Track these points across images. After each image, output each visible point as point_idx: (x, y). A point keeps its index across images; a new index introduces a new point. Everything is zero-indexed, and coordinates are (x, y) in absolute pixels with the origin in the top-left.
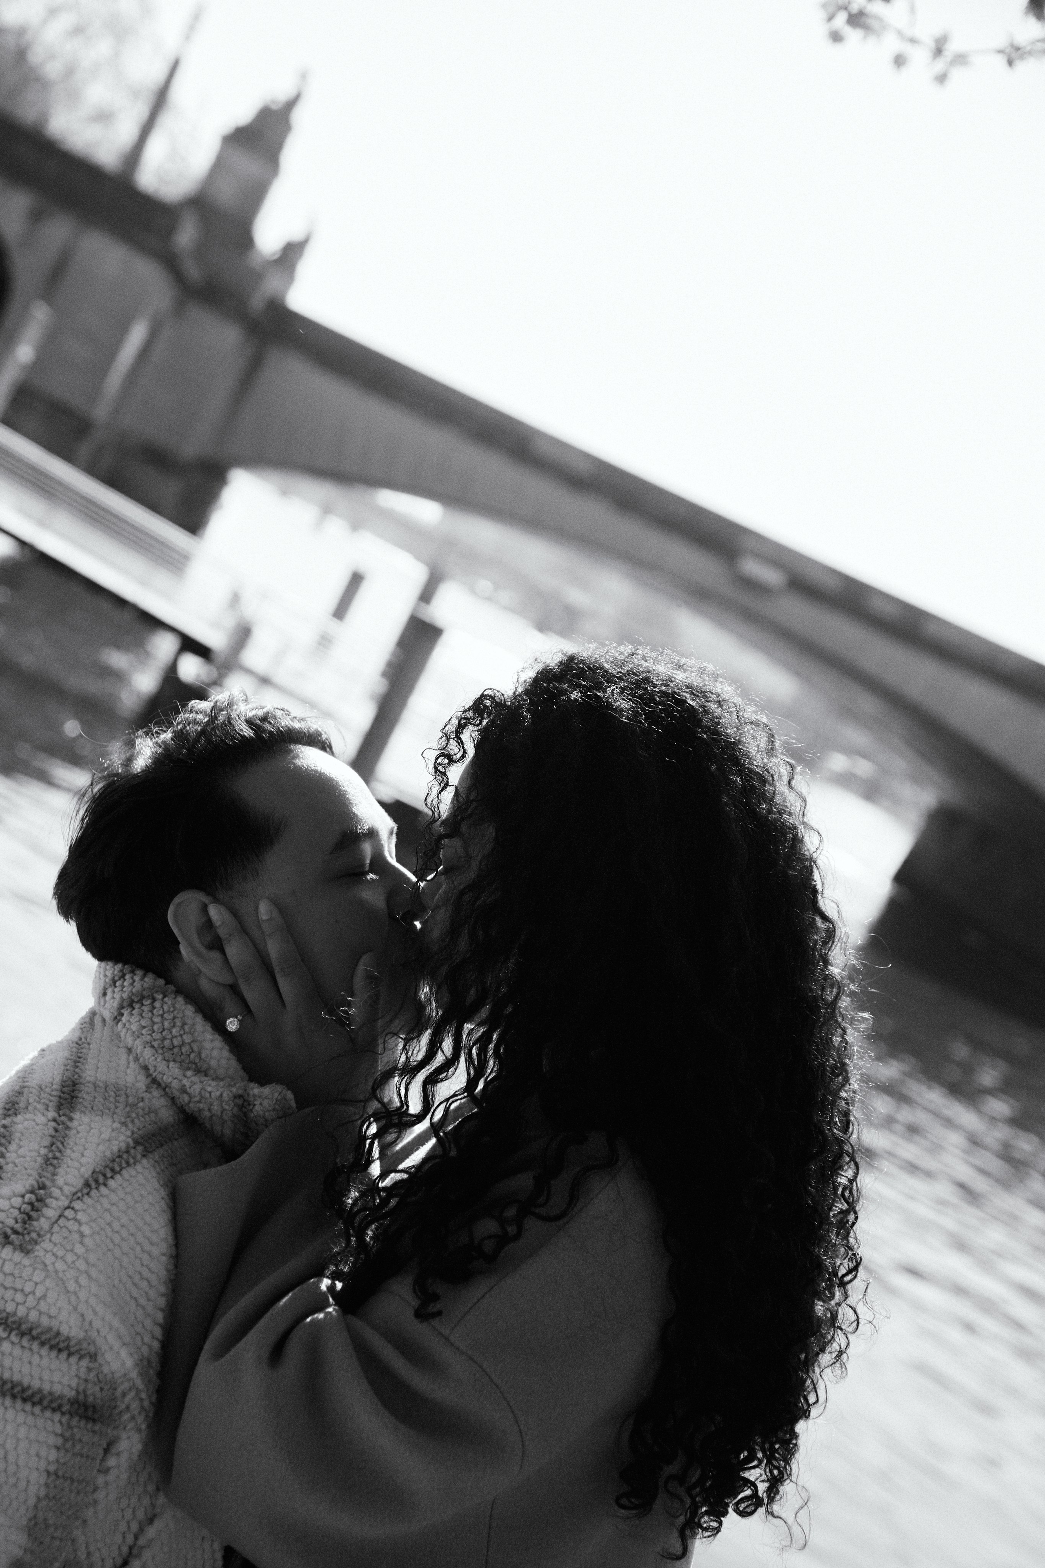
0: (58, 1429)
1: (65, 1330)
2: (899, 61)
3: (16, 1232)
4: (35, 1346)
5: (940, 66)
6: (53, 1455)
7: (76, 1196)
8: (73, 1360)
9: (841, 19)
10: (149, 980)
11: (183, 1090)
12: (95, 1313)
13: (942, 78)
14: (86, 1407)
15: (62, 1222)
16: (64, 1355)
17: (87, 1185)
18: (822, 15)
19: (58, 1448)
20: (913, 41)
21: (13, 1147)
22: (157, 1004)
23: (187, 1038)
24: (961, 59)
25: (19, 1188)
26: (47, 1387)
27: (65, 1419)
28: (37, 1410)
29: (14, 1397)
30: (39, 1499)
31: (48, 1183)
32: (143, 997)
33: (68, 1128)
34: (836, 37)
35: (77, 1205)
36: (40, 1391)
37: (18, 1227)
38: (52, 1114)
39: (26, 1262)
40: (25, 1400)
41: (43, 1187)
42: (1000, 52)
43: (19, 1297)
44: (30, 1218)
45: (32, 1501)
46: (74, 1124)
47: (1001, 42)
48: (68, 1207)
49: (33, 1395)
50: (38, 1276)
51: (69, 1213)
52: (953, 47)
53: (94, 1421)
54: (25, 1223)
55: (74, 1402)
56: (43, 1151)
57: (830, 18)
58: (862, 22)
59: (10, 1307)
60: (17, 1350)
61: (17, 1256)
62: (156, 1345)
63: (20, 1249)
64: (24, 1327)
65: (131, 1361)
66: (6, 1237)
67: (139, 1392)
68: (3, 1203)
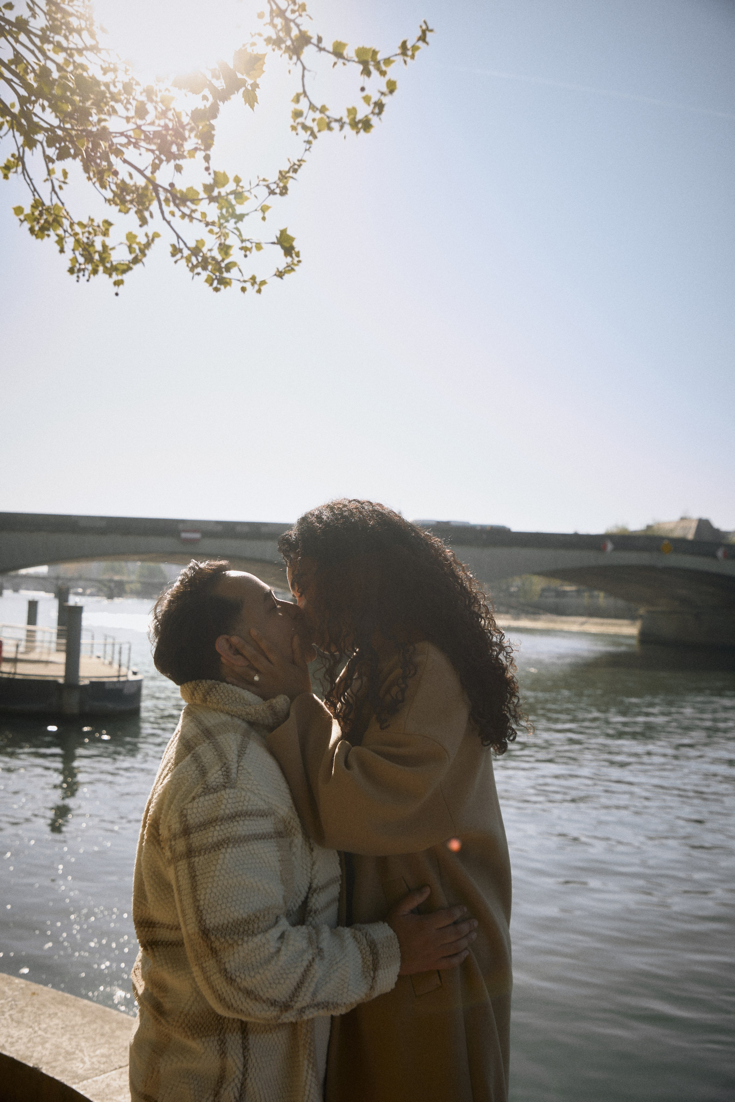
0: (275, 844)
1: (261, 808)
2: (243, 289)
3: (226, 783)
4: (255, 818)
5: (256, 287)
6: (278, 854)
7: (238, 762)
8: (269, 818)
9: (215, 283)
10: (209, 682)
11: (248, 714)
12: (268, 797)
13: (259, 291)
14: (279, 833)
15: (239, 772)
16: (265, 818)
17: (239, 756)
18: (207, 285)
19: (278, 851)
20: (245, 281)
21: (203, 758)
22: (218, 689)
23: (237, 696)
24: (263, 283)
25: (217, 768)
26: (265, 831)
27: (275, 840)
28: (266, 841)
29: (256, 839)
30: (281, 871)
31: (227, 762)
32: (211, 689)
33: (217, 743)
34: (217, 290)
35: (241, 764)
36: (263, 833)
37: (226, 780)
38: (208, 741)
39: (236, 791)
40: (260, 839)
41: (225, 764)
42: (275, 275)
43: (241, 804)
44: (228, 776)
45: (279, 873)
46: (219, 740)
47: (274, 271)
48: (238, 766)
49: (262, 836)
50: (243, 793)
51: (240, 768)
52: (258, 280)
53: (284, 837)
54: (227, 778)
55: (275, 833)
56: (215, 753)
57: (211, 285)
58: (224, 282)
59: (240, 808)
60: (250, 822)
61: (232, 791)
62: (291, 801)
63: (231, 787)
64: (249, 813)
65: (287, 810)
66: (224, 786)
67: (294, 819)
68: (216, 775)
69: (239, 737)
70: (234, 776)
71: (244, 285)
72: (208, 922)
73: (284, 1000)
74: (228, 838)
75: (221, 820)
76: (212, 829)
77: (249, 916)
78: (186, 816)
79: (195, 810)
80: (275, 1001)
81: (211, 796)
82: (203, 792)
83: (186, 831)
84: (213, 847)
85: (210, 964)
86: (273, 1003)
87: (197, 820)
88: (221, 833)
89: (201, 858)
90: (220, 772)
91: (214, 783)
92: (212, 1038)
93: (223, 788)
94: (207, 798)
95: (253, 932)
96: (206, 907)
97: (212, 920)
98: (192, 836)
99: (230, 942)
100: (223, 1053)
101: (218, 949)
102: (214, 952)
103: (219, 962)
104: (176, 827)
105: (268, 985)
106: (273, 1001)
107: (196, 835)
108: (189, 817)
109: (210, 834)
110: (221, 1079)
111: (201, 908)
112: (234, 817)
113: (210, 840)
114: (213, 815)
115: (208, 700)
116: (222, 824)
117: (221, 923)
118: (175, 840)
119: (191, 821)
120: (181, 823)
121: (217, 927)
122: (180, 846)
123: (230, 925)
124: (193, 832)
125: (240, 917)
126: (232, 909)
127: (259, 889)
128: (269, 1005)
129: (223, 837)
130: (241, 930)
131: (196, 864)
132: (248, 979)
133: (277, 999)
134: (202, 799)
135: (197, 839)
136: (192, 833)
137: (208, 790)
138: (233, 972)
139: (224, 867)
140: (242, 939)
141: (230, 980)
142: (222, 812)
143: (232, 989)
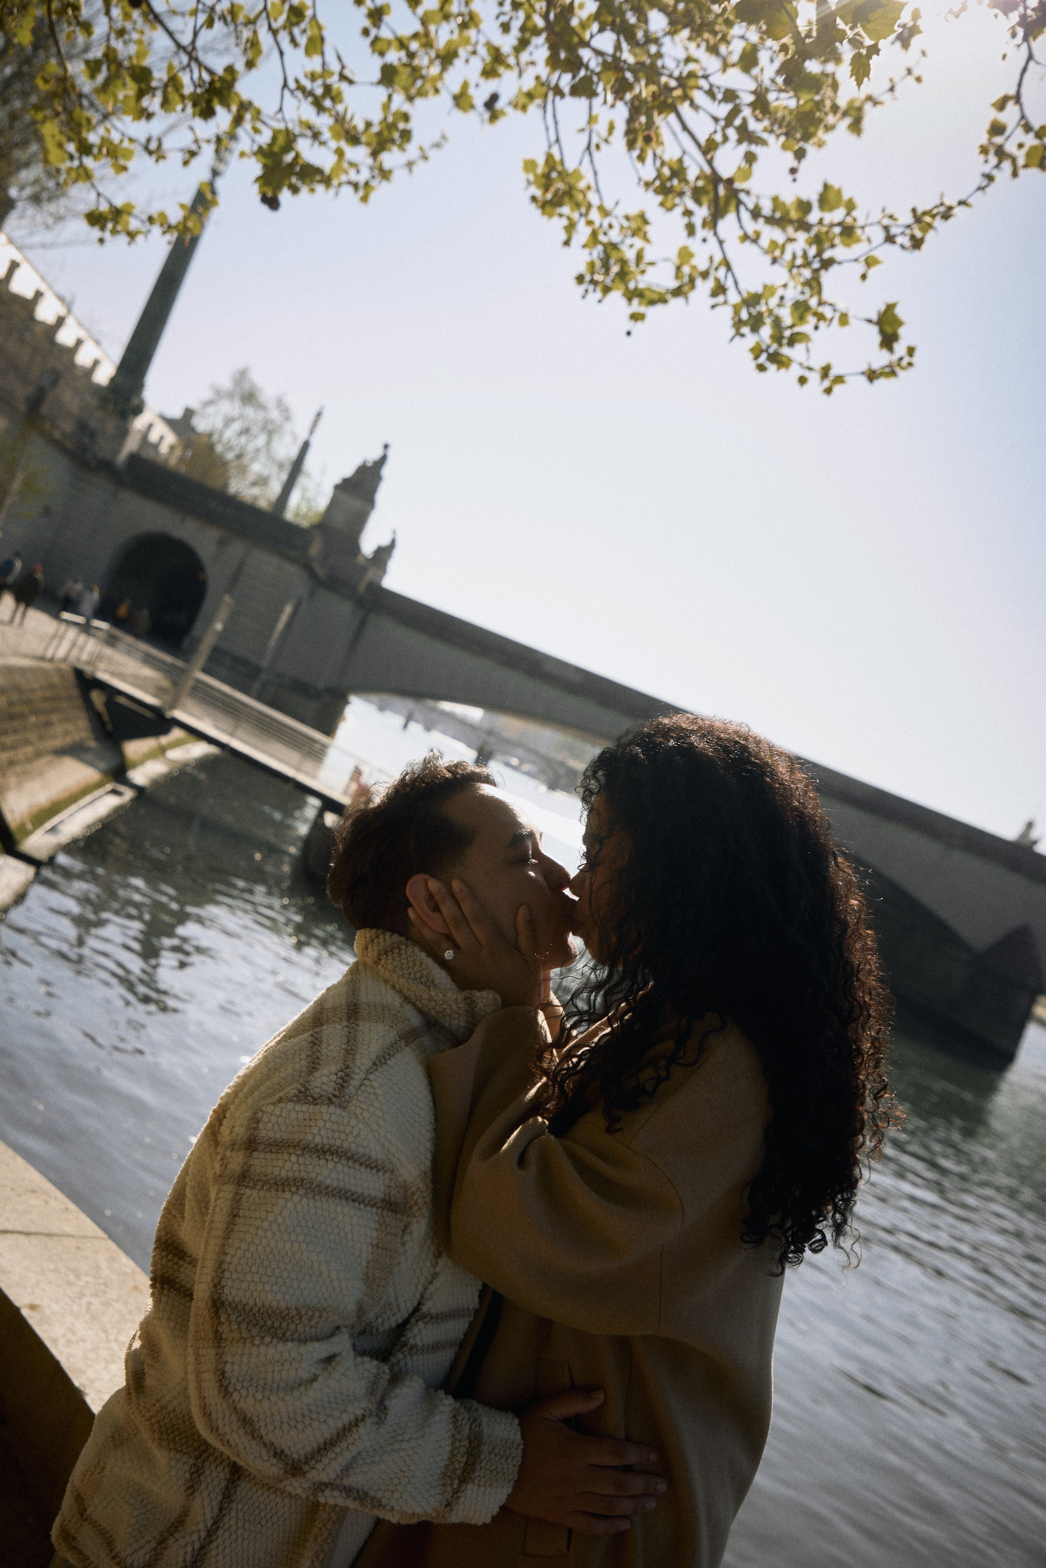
0: (376, 1218)
1: (373, 1154)
2: (802, 380)
3: (335, 1096)
4: (357, 1166)
5: (826, 383)
6: (374, 1234)
7: (368, 1072)
8: (381, 1173)
9: (763, 358)
10: (396, 937)
12: (390, 1142)
13: (828, 391)
14: (391, 1204)
15: (363, 1088)
16: (375, 1171)
17: (375, 1064)
18: (750, 356)
19: (377, 1230)
20: (810, 369)
21: (324, 1045)
22: (403, 952)
23: (425, 973)
24: (839, 379)
25: (333, 1069)
26: (366, 1192)
27: (379, 1211)
28: (362, 1206)
29: (347, 1199)
30: (369, 1262)
31: (351, 1065)
32: (393, 948)
33: (356, 1030)
34: (761, 368)
35: (371, 1077)
36: (362, 1194)
37: (336, 1093)
38: (344, 1023)
39: (344, 1114)
40: (354, 1201)
41: (348, 1067)
42: (864, 373)
43: (343, 1136)
44: (343, 1086)
45: (364, 1263)
46: (360, 1028)
47: (863, 367)
48: (365, 1079)
49: (358, 1197)
50: (353, 1122)
51: (366, 1082)
52: (833, 373)
53: (396, 1212)
54: (340, 1090)
55: (383, 1201)
56: (344, 1046)
57: (757, 357)
58: (777, 359)
59: (338, 1143)
60: (346, 1170)
61: (339, 1111)
62: (428, 1163)
63: (340, 1106)
64: (348, 1155)
65: (415, 1173)
66: (330, 1099)
67: (422, 1192)
68: (325, 1079)
69: (392, 1035)
70: (351, 1090)
71: (807, 374)
72: (226, 1291)
73: (296, 1456)
74: (303, 1180)
75: (304, 1149)
76: (286, 1156)
77: (288, 1308)
78: (258, 1121)
79: (274, 1119)
80: (282, 1451)
81: (305, 1107)
82: (296, 1096)
83: (251, 1144)
84: (276, 1184)
85: (209, 1353)
86: (278, 1454)
87: (271, 1134)
88: (296, 1167)
89: (255, 1192)
90: (334, 1077)
91: (317, 1090)
92: (185, 1458)
93: (326, 1101)
94: (298, 1108)
95: (284, 1335)
96: (232, 1268)
97: (233, 1292)
98: (255, 1154)
99: (245, 1334)
100: (191, 1488)
101: (224, 1336)
102: (218, 1339)
103: (219, 1356)
104: (241, 1131)
105: (277, 1424)
106: (279, 1451)
107: (262, 1155)
108: (261, 1125)
109: (280, 1163)
110: (178, 1523)
111: (225, 1266)
112: (325, 1153)
113: (276, 1171)
114: (296, 1137)
115: (382, 962)
116: (302, 1155)
117: (244, 1301)
118: (232, 1150)
119: (263, 1133)
120: (248, 1129)
121: (237, 1305)
122: (236, 1161)
123: (255, 1310)
124: (260, 1149)
125: (274, 1304)
126: (268, 1287)
127: (320, 1275)
128: (271, 1454)
129: (297, 1174)
130: (269, 1323)
131: (244, 1199)
132: (250, 1401)
133: (287, 1451)
134: (290, 1106)
135: (262, 1163)
136: (257, 1150)
137: (305, 1096)
138: (233, 1381)
139: (280, 1220)
140: (263, 1338)
141: (225, 1392)
142: (310, 1137)
143: (225, 1404)
